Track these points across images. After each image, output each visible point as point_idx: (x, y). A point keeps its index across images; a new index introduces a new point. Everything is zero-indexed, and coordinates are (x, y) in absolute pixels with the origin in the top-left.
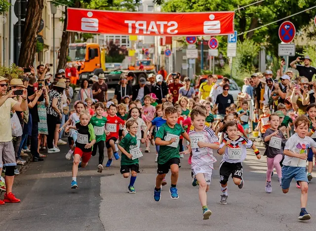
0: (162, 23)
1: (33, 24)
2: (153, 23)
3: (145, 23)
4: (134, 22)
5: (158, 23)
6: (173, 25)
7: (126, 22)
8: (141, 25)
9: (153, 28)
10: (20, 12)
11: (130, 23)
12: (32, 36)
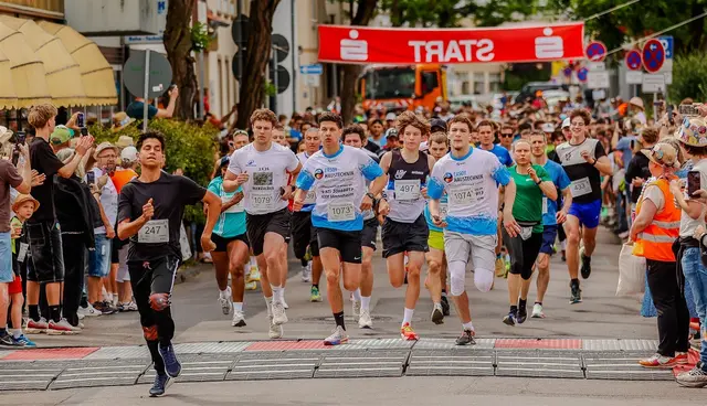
0: (468, 44)
1: (258, 55)
2: (453, 44)
3: (440, 44)
4: (423, 43)
5: (462, 42)
6: (485, 45)
7: (411, 43)
8: (435, 47)
9: (453, 51)
10: (240, 37)
11: (416, 44)
12: (256, 75)
